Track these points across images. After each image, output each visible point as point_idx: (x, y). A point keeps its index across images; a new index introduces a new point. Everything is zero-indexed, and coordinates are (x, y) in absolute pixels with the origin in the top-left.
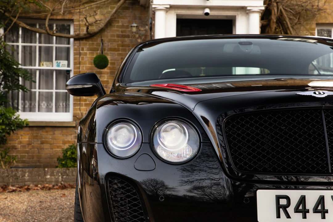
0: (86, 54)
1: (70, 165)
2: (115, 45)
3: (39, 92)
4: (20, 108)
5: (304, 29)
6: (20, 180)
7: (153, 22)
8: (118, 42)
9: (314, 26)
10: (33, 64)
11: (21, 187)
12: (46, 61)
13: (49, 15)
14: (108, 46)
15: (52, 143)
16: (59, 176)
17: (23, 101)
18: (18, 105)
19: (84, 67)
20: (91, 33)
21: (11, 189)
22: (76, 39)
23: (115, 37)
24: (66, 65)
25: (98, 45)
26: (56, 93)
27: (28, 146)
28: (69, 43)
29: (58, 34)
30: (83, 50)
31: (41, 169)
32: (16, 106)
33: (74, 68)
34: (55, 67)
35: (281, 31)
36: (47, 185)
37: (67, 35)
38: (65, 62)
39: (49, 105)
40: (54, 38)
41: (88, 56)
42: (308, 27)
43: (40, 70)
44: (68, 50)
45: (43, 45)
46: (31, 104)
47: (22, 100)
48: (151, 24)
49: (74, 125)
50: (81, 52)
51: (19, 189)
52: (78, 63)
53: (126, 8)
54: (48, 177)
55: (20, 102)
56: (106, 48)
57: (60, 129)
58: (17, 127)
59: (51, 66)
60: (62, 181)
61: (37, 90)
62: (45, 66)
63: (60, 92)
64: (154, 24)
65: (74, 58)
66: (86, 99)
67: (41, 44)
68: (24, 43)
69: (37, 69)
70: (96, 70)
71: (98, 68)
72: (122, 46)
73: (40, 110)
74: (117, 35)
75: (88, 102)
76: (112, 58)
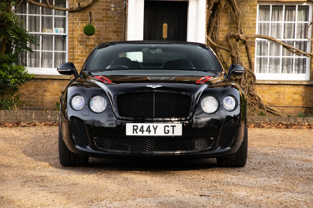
0: (78, 23)
2: (100, 17)
3: (42, 52)
4: (27, 64)
5: (248, 5)
6: (29, 118)
8: (103, 14)
9: (256, 3)
10: (37, 30)
11: (30, 124)
12: (47, 28)
14: (95, 17)
15: (52, 91)
16: (57, 116)
17: (29, 59)
18: (26, 61)
19: (76, 33)
20: (82, 7)
21: (22, 125)
22: (70, 12)
23: (100, 10)
24: (63, 32)
25: (87, 16)
26: (55, 53)
27: (34, 93)
28: (65, 15)
29: (57, 8)
30: (75, 20)
31: (44, 111)
32: (24, 62)
33: (69, 35)
34: (54, 33)
35: (230, 6)
36: (48, 123)
37: (64, 9)
38: (62, 29)
39: (49, 62)
40: (54, 10)
41: (79, 25)
42: (251, 4)
43: (42, 35)
44: (64, 19)
45: (45, 15)
46: (36, 61)
47: (29, 58)
48: (126, 5)
49: (69, 78)
50: (74, 21)
51: (28, 125)
52: (72, 30)
54: (49, 117)
55: (28, 59)
56: (94, 19)
57: (58, 81)
58: (26, 80)
59: (51, 32)
61: (41, 51)
62: (47, 32)
63: (58, 52)
64: (128, 5)
65: (69, 26)
66: (78, 59)
67: (43, 14)
68: (30, 13)
69: (40, 34)
70: (85, 36)
71: (87, 35)
72: (106, 18)
73: (43, 66)
74: (102, 8)
75: (79, 61)
76: (98, 27)
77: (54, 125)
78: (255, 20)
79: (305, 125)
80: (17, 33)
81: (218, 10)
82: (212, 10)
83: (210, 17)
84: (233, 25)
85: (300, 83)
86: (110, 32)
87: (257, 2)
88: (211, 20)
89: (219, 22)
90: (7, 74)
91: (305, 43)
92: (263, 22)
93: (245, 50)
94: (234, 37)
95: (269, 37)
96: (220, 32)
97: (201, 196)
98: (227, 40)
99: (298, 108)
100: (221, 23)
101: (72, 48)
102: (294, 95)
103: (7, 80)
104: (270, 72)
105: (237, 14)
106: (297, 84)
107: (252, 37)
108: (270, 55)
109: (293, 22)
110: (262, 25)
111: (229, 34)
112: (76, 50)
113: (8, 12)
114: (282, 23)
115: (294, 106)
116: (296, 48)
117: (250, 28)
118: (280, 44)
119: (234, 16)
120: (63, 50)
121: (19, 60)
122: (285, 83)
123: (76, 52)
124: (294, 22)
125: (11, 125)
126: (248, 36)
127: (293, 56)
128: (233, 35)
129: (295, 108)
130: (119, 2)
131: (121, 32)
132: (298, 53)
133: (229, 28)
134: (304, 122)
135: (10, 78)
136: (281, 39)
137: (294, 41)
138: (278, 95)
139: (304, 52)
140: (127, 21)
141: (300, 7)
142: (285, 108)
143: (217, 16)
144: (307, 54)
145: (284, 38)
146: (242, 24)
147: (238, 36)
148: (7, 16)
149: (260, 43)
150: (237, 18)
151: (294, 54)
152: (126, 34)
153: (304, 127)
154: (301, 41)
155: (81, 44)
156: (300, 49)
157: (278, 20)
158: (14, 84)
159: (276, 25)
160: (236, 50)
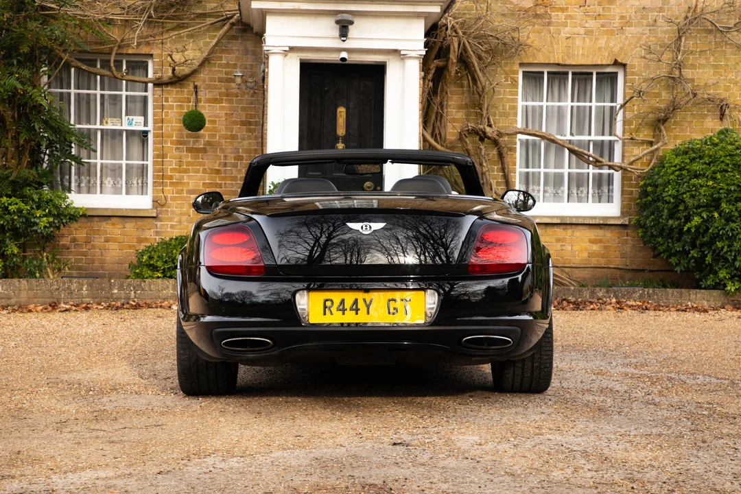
0: (171, 107)
1: (147, 275)
2: (215, 94)
3: (102, 164)
4: (73, 188)
5: (502, 72)
6: (76, 295)
7: (266, 71)
8: (221, 89)
9: (516, 67)
10: (92, 121)
11: (77, 306)
12: (110, 117)
13: (116, 48)
14: (206, 95)
15: (121, 241)
16: (131, 290)
17: (76, 177)
18: (70, 183)
19: (168, 126)
20: (180, 75)
21: (63, 307)
22: (156, 85)
23: (215, 82)
24: (142, 123)
25: (189, 93)
26: (127, 164)
28: (146, 90)
29: (130, 77)
30: (167, 100)
31: (106, 280)
32: (67, 184)
33: (154, 129)
34: (125, 127)
35: (467, 74)
36: (114, 303)
37: (144, 79)
38: (141, 119)
39: (116, 182)
40: (124, 82)
41: (175, 110)
42: (507, 69)
43: (102, 130)
44: (145, 99)
45: (106, 92)
46: (89, 182)
47: (75, 175)
48: (264, 71)
49: (154, 215)
50: (164, 103)
51: (74, 308)
52: (159, 121)
53: (234, 38)
54: (116, 291)
55: (73, 177)
56: (203, 99)
57: (133, 220)
58: (70, 218)
59: (120, 124)
60: (135, 297)
61: (99, 161)
62: (111, 125)
63: (133, 164)
64: (268, 73)
65: (154, 112)
66: (171, 176)
67: (104, 90)
68: (78, 89)
69: (98, 129)
70: (186, 132)
71: (189, 130)
72: (227, 96)
73: (103, 190)
74: (219, 78)
75: (174, 180)
76: (211, 115)
77: (125, 307)
78: (515, 101)
79: (611, 304)
80: (52, 128)
81: (444, 81)
82: (433, 80)
83: (429, 94)
84: (472, 110)
85: (601, 222)
86: (235, 123)
87: (518, 66)
88: (432, 99)
89: (445, 103)
90: (32, 208)
91: (611, 144)
92: (530, 103)
93: (496, 158)
94: (475, 132)
95: (542, 133)
96: (448, 124)
97: (395, 444)
98: (461, 138)
99: (600, 270)
100: (450, 105)
101: (161, 156)
102: (591, 245)
103: (32, 220)
104: (545, 199)
105: (481, 89)
106: (597, 223)
107: (509, 132)
108: (545, 167)
109: (588, 104)
110: (530, 109)
111: (466, 127)
112: (168, 159)
113: (34, 87)
114: (567, 106)
115: (592, 265)
116: (593, 155)
117: (505, 115)
118: (564, 147)
119: (475, 92)
120: (143, 160)
121: (57, 181)
122: (574, 221)
123: (169, 163)
124: (590, 104)
125: (41, 308)
126: (503, 131)
127: (588, 168)
128: (473, 130)
129: (593, 269)
130: (252, 65)
131: (256, 124)
132: (597, 164)
133: (467, 115)
134: (610, 297)
135: (38, 215)
136: (565, 136)
137: (589, 141)
138: (562, 246)
139: (610, 161)
140: (267, 102)
141: (601, 76)
142: (575, 269)
143: (442, 90)
144: (615, 166)
145: (572, 134)
146: (490, 108)
147: (482, 131)
148: (31, 96)
149: (526, 144)
150: (480, 96)
151: (591, 166)
152: (265, 128)
153: (608, 307)
154: (603, 141)
155: (177, 148)
156: (602, 156)
157: (559, 101)
158: (45, 227)
159: (556, 109)
160: (479, 158)
